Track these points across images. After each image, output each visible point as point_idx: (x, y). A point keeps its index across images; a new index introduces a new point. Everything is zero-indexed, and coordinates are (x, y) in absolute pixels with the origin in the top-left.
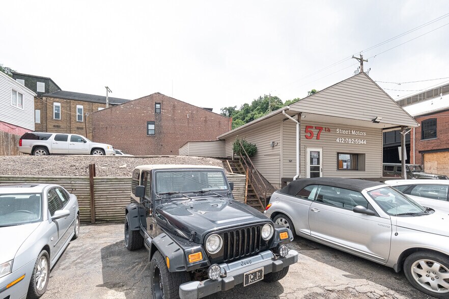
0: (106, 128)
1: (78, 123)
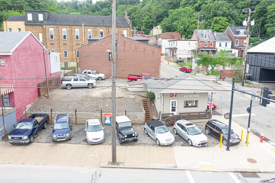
0: (86, 57)
1: (64, 41)
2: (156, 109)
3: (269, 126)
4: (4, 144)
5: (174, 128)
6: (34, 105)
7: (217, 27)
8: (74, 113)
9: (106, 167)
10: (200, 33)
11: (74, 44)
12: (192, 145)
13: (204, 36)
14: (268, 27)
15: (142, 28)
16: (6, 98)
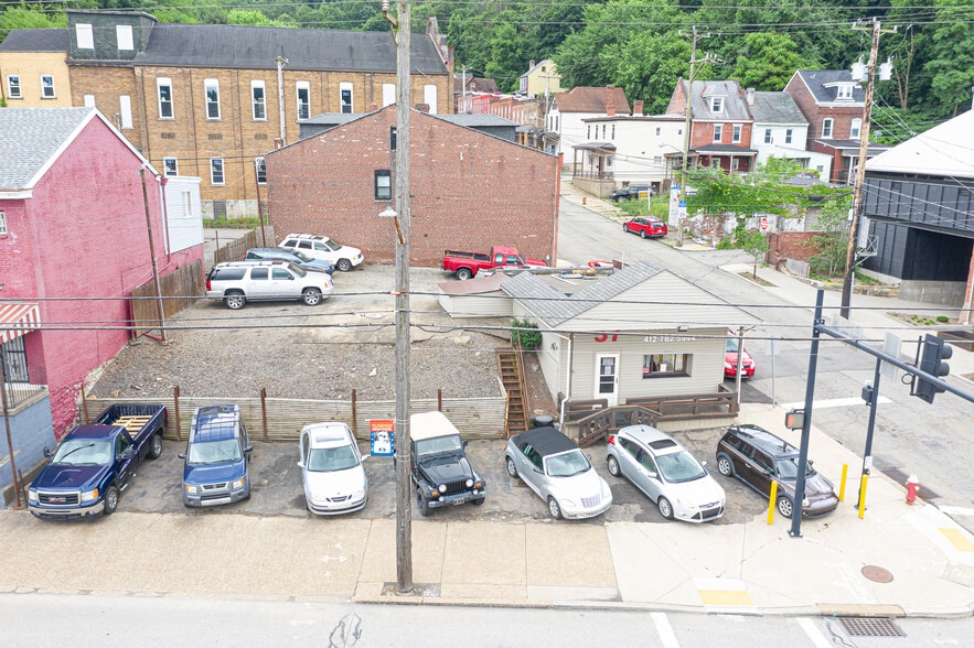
0: (294, 186)
1: (211, 125)
2: (545, 384)
3: (935, 445)
4: (12, 516)
5: (610, 456)
6: (113, 371)
7: (757, 68)
8: (257, 401)
9: (376, 603)
10: (698, 94)
11: (249, 135)
12: (671, 518)
13: (712, 106)
14: (935, 70)
15: (489, 66)
16: (13, 352)
